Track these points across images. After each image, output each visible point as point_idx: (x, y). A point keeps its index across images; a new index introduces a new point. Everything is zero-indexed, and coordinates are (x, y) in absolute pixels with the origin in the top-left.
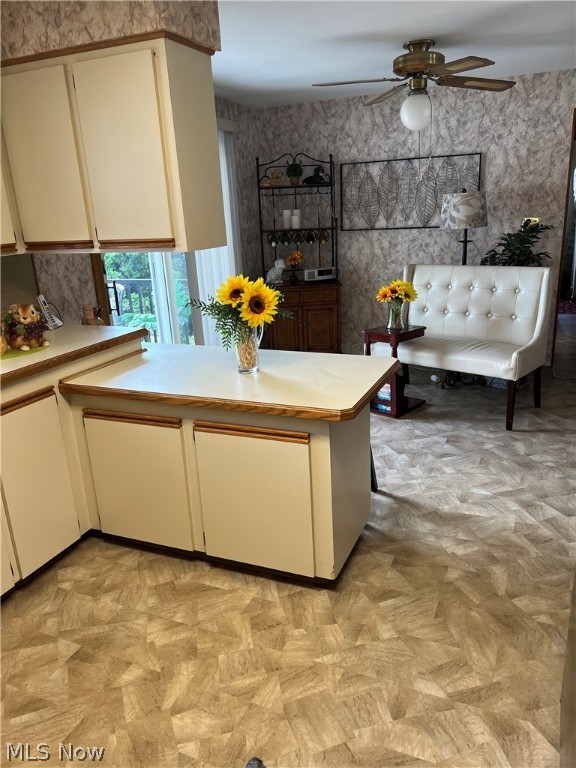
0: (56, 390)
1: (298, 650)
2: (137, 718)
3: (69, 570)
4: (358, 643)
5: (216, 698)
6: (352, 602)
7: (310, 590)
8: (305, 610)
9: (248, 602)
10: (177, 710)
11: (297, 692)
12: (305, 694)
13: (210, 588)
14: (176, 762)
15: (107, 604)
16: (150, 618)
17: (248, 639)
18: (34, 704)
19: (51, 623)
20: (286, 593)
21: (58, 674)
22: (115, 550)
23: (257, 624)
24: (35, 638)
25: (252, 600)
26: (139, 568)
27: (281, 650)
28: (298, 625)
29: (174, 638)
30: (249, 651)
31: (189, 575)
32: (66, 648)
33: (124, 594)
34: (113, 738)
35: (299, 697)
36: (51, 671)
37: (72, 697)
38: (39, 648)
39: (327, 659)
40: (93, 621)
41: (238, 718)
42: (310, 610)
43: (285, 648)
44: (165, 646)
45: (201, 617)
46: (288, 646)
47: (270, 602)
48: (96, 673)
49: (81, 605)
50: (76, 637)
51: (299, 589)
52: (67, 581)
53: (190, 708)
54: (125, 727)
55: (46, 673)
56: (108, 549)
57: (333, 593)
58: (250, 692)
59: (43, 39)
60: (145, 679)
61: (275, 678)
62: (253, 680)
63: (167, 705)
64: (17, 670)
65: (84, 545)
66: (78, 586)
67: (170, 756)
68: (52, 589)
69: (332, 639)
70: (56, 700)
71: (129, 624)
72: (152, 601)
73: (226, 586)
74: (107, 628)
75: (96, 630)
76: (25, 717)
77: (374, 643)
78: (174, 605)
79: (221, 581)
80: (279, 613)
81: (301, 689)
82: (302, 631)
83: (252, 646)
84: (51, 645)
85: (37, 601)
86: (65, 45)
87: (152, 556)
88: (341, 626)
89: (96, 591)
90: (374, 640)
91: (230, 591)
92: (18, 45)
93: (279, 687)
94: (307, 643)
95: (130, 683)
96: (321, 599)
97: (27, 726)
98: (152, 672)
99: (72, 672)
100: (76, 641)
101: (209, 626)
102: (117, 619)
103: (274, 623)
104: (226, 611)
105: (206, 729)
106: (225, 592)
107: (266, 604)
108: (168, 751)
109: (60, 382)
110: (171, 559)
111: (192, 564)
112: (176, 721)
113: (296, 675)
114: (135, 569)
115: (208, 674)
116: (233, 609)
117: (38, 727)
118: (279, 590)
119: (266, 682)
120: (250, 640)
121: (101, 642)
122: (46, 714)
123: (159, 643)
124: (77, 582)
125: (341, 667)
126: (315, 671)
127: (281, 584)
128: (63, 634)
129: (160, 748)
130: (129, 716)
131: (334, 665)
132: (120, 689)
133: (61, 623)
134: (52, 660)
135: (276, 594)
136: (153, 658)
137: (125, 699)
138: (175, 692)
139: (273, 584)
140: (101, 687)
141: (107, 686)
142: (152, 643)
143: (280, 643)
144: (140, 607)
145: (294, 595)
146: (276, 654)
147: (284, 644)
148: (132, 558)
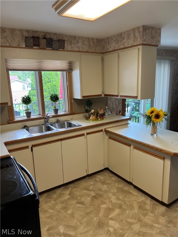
0: (104, 131)
1: (150, 219)
2: (102, 216)
3: (99, 176)
4: (169, 225)
5: (122, 221)
6: (172, 213)
7: (160, 205)
8: (156, 209)
9: (140, 201)
10: (111, 219)
11: (144, 230)
12: (146, 231)
13: (131, 193)
14: (107, 231)
15: (105, 187)
16: (114, 195)
17: (136, 210)
18: (82, 203)
19: (92, 187)
20: (152, 203)
21: (89, 199)
22: (111, 175)
23: (140, 207)
24: (87, 189)
25: (142, 201)
26: (115, 181)
27: (144, 217)
28: (152, 213)
29: (117, 202)
30: (135, 213)
31: (127, 188)
32: (93, 194)
33: (110, 186)
34: (95, 218)
35: (144, 231)
36: (88, 198)
37: (90, 205)
38: (87, 191)
39: (157, 225)
40: (100, 190)
41: (126, 228)
42: (158, 210)
43: (146, 217)
44: (114, 203)
45: (126, 199)
46: (147, 217)
47: (146, 203)
48: (97, 202)
49: (99, 185)
50: (96, 192)
51: (156, 203)
52: (98, 178)
53: (115, 220)
54: (99, 217)
55: (87, 198)
56: (110, 174)
57: (167, 208)
58: (132, 224)
59: (114, 47)
60: (107, 208)
61: (139, 223)
62: (133, 221)
63: (110, 217)
64: (81, 195)
65: (105, 171)
66: (100, 181)
67: (106, 229)
68: (94, 179)
69: (161, 221)
70: (87, 204)
71: (108, 194)
72: (115, 191)
73: (136, 194)
74: (103, 193)
75: (100, 192)
76: (80, 205)
77: (174, 227)
78: (121, 194)
79: (135, 192)
80: (148, 207)
81: (145, 229)
82: (153, 215)
83: (136, 213)
84: (90, 192)
85: (90, 181)
86: (119, 48)
87: (119, 179)
88: (165, 218)
89: (104, 183)
90: (174, 226)
91: (136, 196)
92: (109, 48)
93: (139, 226)
94: (153, 219)
95: (103, 208)
96: (163, 209)
97: (79, 207)
98: (109, 208)
99: (92, 200)
100: (95, 193)
101: (127, 203)
102: (106, 192)
103: (145, 209)
104: (133, 201)
105: (117, 227)
106: (135, 195)
107: (145, 203)
108: (106, 227)
109: (105, 129)
110: (124, 182)
111: (129, 185)
112: (110, 221)
113: (145, 225)
114: (114, 181)
115: (122, 214)
116: (136, 201)
117: (81, 209)
118: (151, 201)
119: (137, 223)
120: (137, 211)
121: (100, 196)
122: (84, 206)
123: (113, 201)
124: (100, 179)
125: (160, 229)
126: (151, 227)
127: (152, 200)
128: (93, 190)
129: (104, 226)
130: (100, 215)
131: (158, 228)
132: (100, 208)
133: (93, 188)
134: (89, 195)
135: (149, 202)
136: (110, 204)
137: (101, 211)
138: (113, 215)
139: (150, 199)
140: (97, 206)
141: (98, 206)
142: (112, 201)
143: (145, 215)
144: (112, 191)
145: (155, 204)
146: (142, 217)
147: (146, 216)
148: (115, 178)
